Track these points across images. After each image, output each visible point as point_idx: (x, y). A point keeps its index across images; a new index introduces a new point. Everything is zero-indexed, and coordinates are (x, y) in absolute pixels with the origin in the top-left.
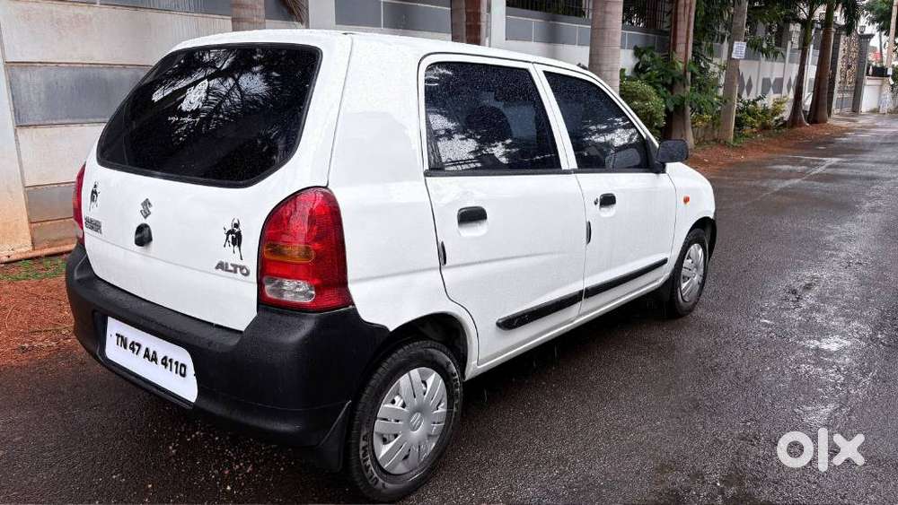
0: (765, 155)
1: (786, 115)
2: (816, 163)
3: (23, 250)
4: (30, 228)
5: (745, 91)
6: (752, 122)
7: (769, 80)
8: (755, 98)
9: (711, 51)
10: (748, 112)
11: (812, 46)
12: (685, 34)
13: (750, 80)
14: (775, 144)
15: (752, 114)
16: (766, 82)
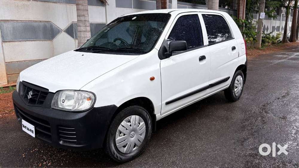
0: (273, 52)
1: (281, 39)
2: (291, 54)
3: (4, 84)
4: (7, 77)
5: (266, 31)
6: (268, 41)
7: (275, 27)
8: (269, 33)
9: (252, 17)
10: (267, 38)
11: (290, 15)
12: (243, 10)
13: (268, 27)
14: (277, 49)
15: (269, 38)
16: (273, 28)
